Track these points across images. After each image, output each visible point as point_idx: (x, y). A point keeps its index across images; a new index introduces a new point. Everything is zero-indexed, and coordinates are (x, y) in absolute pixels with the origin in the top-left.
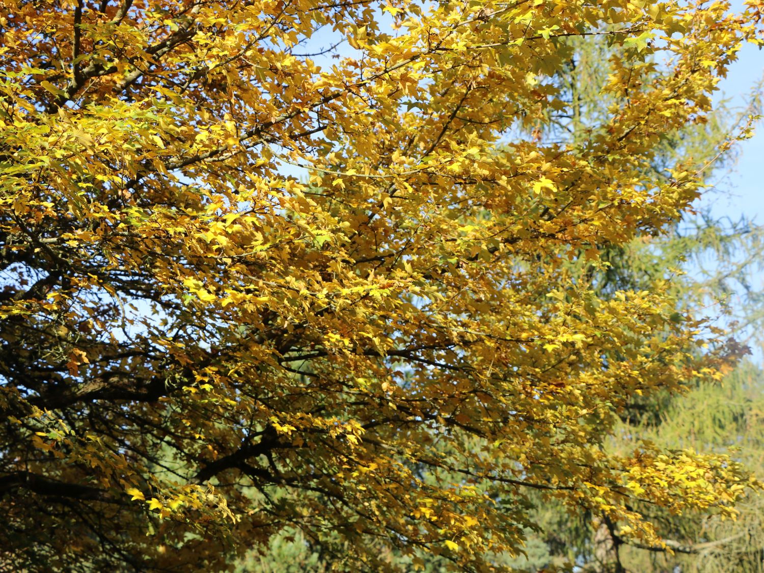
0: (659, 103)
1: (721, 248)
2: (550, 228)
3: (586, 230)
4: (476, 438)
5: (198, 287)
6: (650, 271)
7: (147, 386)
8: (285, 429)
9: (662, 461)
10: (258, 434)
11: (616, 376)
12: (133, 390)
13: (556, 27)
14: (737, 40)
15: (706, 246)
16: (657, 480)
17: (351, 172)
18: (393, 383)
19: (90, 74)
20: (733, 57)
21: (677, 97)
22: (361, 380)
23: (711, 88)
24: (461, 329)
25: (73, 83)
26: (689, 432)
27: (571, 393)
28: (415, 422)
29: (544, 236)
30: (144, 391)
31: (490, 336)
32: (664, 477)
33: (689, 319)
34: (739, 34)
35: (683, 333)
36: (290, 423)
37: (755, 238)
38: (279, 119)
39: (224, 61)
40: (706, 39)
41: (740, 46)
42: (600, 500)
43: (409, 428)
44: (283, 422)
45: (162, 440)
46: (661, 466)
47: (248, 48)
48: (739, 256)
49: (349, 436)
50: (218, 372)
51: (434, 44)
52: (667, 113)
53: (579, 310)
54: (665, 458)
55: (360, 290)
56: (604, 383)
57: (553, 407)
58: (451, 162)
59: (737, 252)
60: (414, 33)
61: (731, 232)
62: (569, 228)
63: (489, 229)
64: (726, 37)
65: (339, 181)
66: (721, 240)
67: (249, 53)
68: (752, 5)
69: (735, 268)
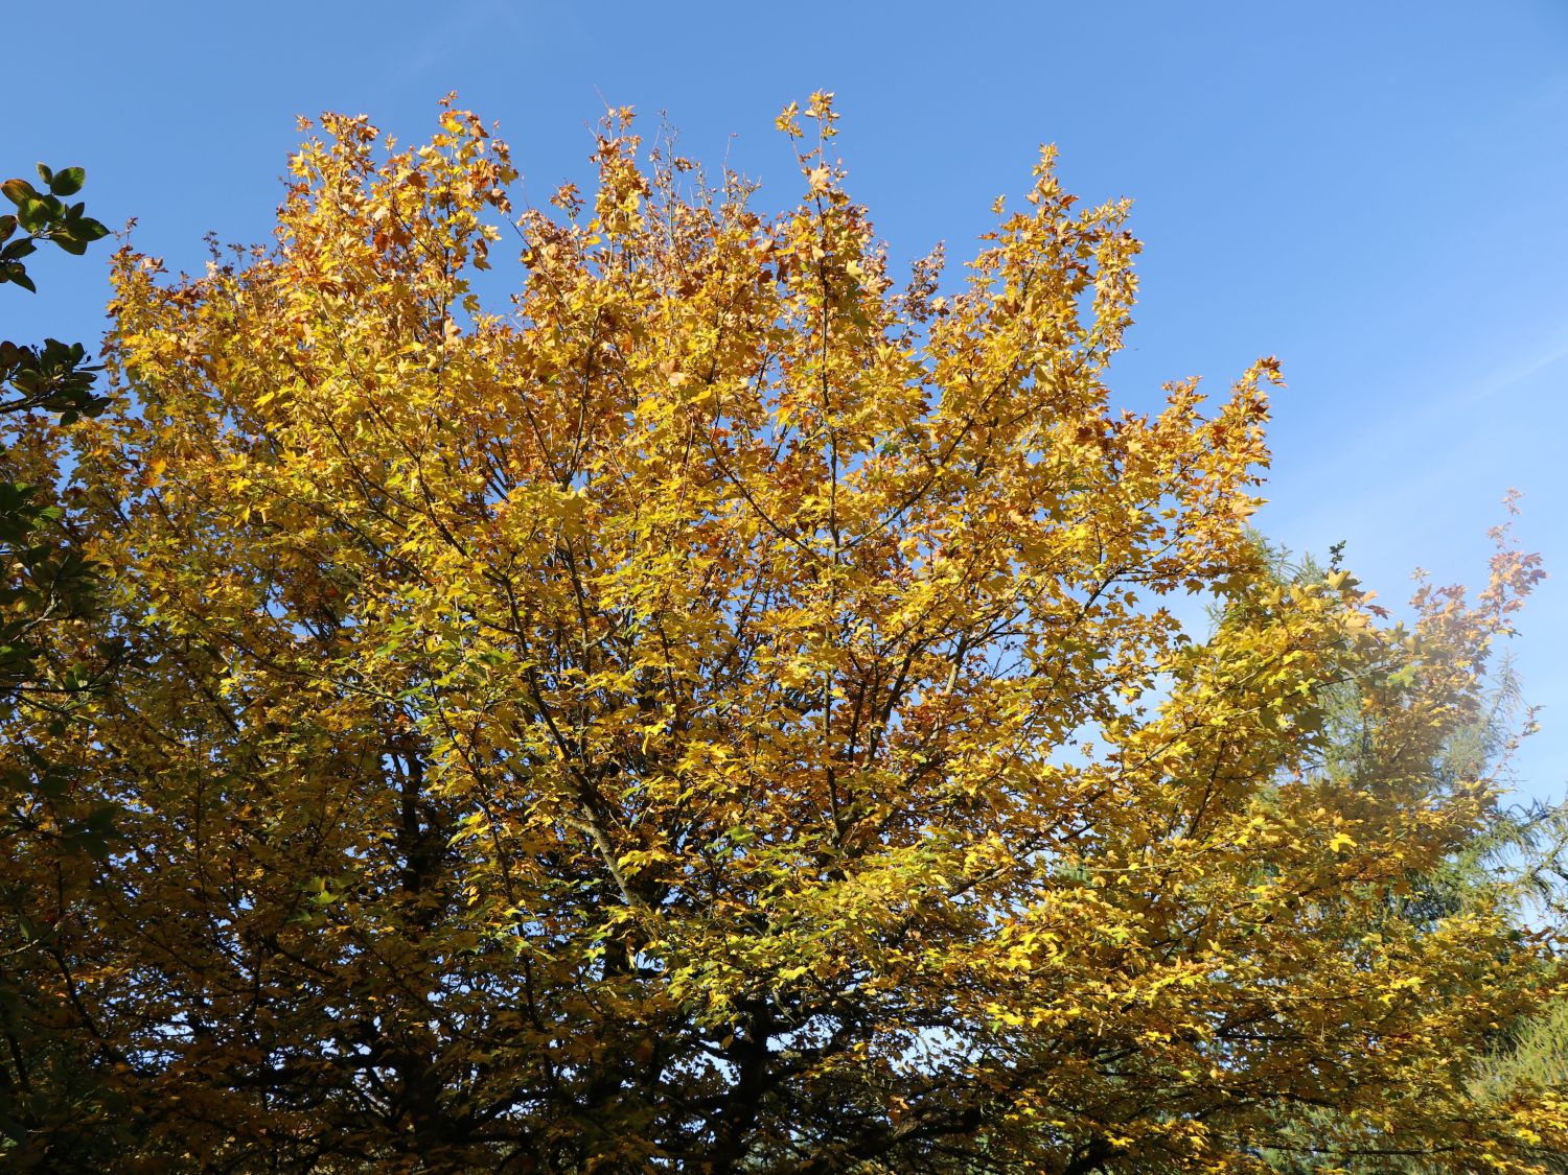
0: (1424, 715)
1: (1523, 840)
2: (1348, 870)
3: (1389, 863)
4: (1322, 1110)
5: (1003, 1012)
6: (1453, 881)
7: (961, 1118)
8: (1122, 1142)
9: (1550, 1099)
10: (1085, 1148)
11: (1464, 1013)
12: (948, 1124)
13: (1312, 680)
14: (1484, 635)
15: (1505, 841)
16: (1552, 1123)
17: (1134, 867)
18: (1220, 1068)
19: (851, 821)
20: (1486, 652)
21: (1441, 705)
22: (1186, 1073)
23: (1473, 688)
24: (1281, 997)
25: (836, 834)
26: (1553, 1052)
27: (1420, 1042)
28: (1248, 1103)
29: (1344, 880)
30: (960, 1123)
31: (1314, 999)
32: (1558, 1117)
33: (1529, 933)
34: (1484, 628)
35: (1525, 950)
36: (1125, 1135)
37: (1556, 821)
38: (1047, 827)
39: (982, 785)
40: (1452, 640)
41: (1490, 640)
42: (1488, 1157)
43: (1243, 1111)
44: (1118, 1135)
45: (983, 1168)
46: (1551, 1105)
47: (1004, 767)
48: (1546, 845)
49: (1193, 1139)
50: (1037, 1094)
51: (1191, 721)
52: (1436, 723)
53: (1404, 950)
54: (1552, 1095)
55: (1170, 980)
56: (1452, 1023)
57: (1407, 1063)
58: (1237, 836)
59: (1541, 841)
60: (1167, 716)
61: (1527, 820)
62: (1370, 867)
63: (1284, 885)
64: (1472, 634)
65: (1124, 878)
66: (1520, 831)
67: (1006, 771)
68: (1487, 598)
69: (1545, 858)
